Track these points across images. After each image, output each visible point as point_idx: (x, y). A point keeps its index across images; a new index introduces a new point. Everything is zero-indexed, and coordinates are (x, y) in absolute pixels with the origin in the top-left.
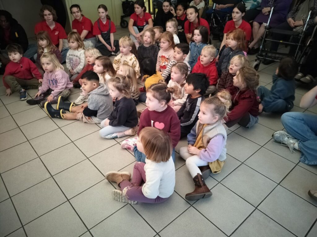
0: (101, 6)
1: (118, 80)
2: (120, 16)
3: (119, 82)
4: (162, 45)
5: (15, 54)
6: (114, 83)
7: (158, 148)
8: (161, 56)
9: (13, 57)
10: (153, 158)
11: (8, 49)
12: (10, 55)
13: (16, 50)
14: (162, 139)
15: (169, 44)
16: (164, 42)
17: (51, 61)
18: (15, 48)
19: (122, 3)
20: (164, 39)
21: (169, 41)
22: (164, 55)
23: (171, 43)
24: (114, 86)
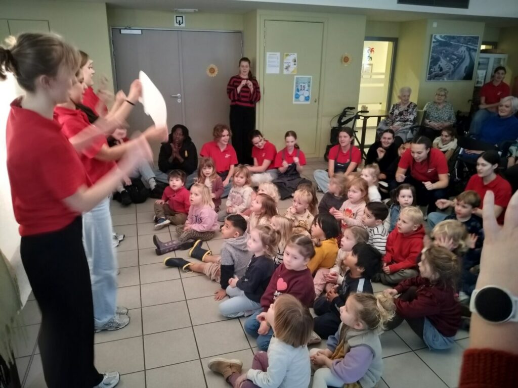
0: (290, 134)
1: (267, 230)
2: (327, 145)
3: (268, 233)
4: (350, 194)
5: (177, 180)
6: (261, 232)
7: (292, 326)
8: (346, 209)
9: (174, 183)
10: (284, 337)
11: (172, 173)
12: (172, 181)
13: (179, 176)
14: (300, 315)
15: (362, 195)
16: (355, 190)
17: (202, 193)
18: (179, 174)
19: (331, 128)
20: (356, 187)
21: (362, 190)
22: (350, 208)
23: (365, 193)
24: (260, 234)
